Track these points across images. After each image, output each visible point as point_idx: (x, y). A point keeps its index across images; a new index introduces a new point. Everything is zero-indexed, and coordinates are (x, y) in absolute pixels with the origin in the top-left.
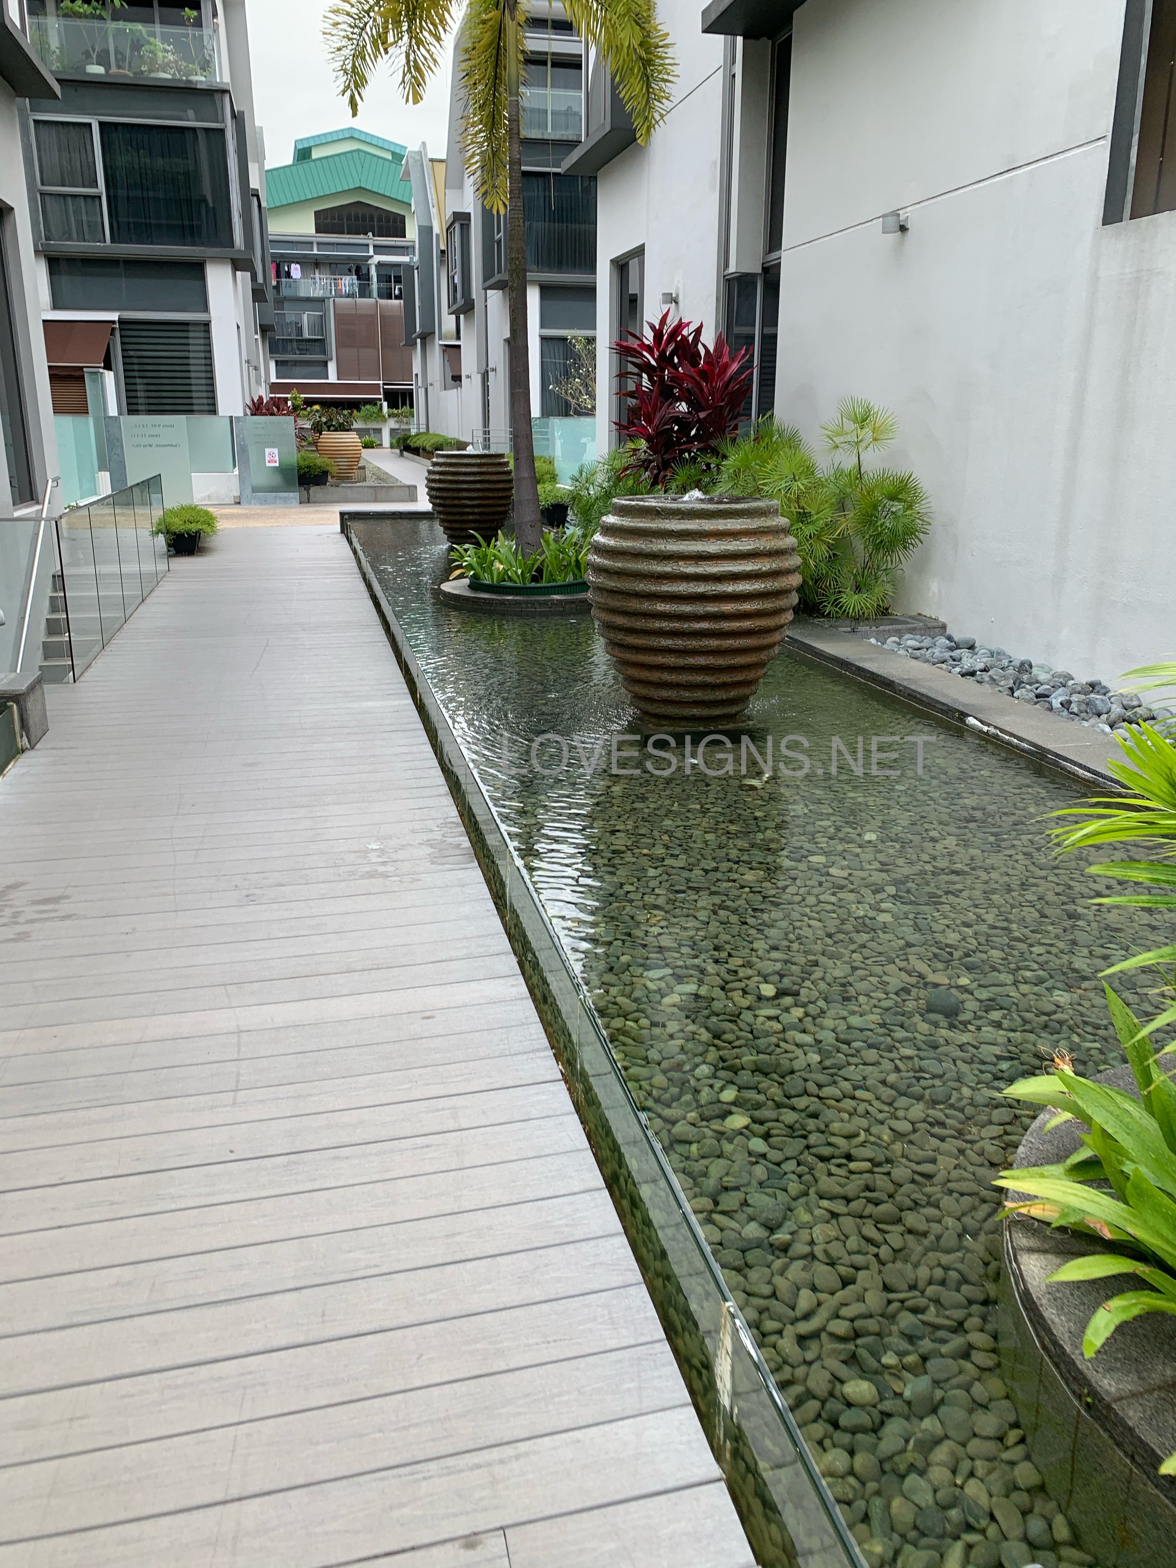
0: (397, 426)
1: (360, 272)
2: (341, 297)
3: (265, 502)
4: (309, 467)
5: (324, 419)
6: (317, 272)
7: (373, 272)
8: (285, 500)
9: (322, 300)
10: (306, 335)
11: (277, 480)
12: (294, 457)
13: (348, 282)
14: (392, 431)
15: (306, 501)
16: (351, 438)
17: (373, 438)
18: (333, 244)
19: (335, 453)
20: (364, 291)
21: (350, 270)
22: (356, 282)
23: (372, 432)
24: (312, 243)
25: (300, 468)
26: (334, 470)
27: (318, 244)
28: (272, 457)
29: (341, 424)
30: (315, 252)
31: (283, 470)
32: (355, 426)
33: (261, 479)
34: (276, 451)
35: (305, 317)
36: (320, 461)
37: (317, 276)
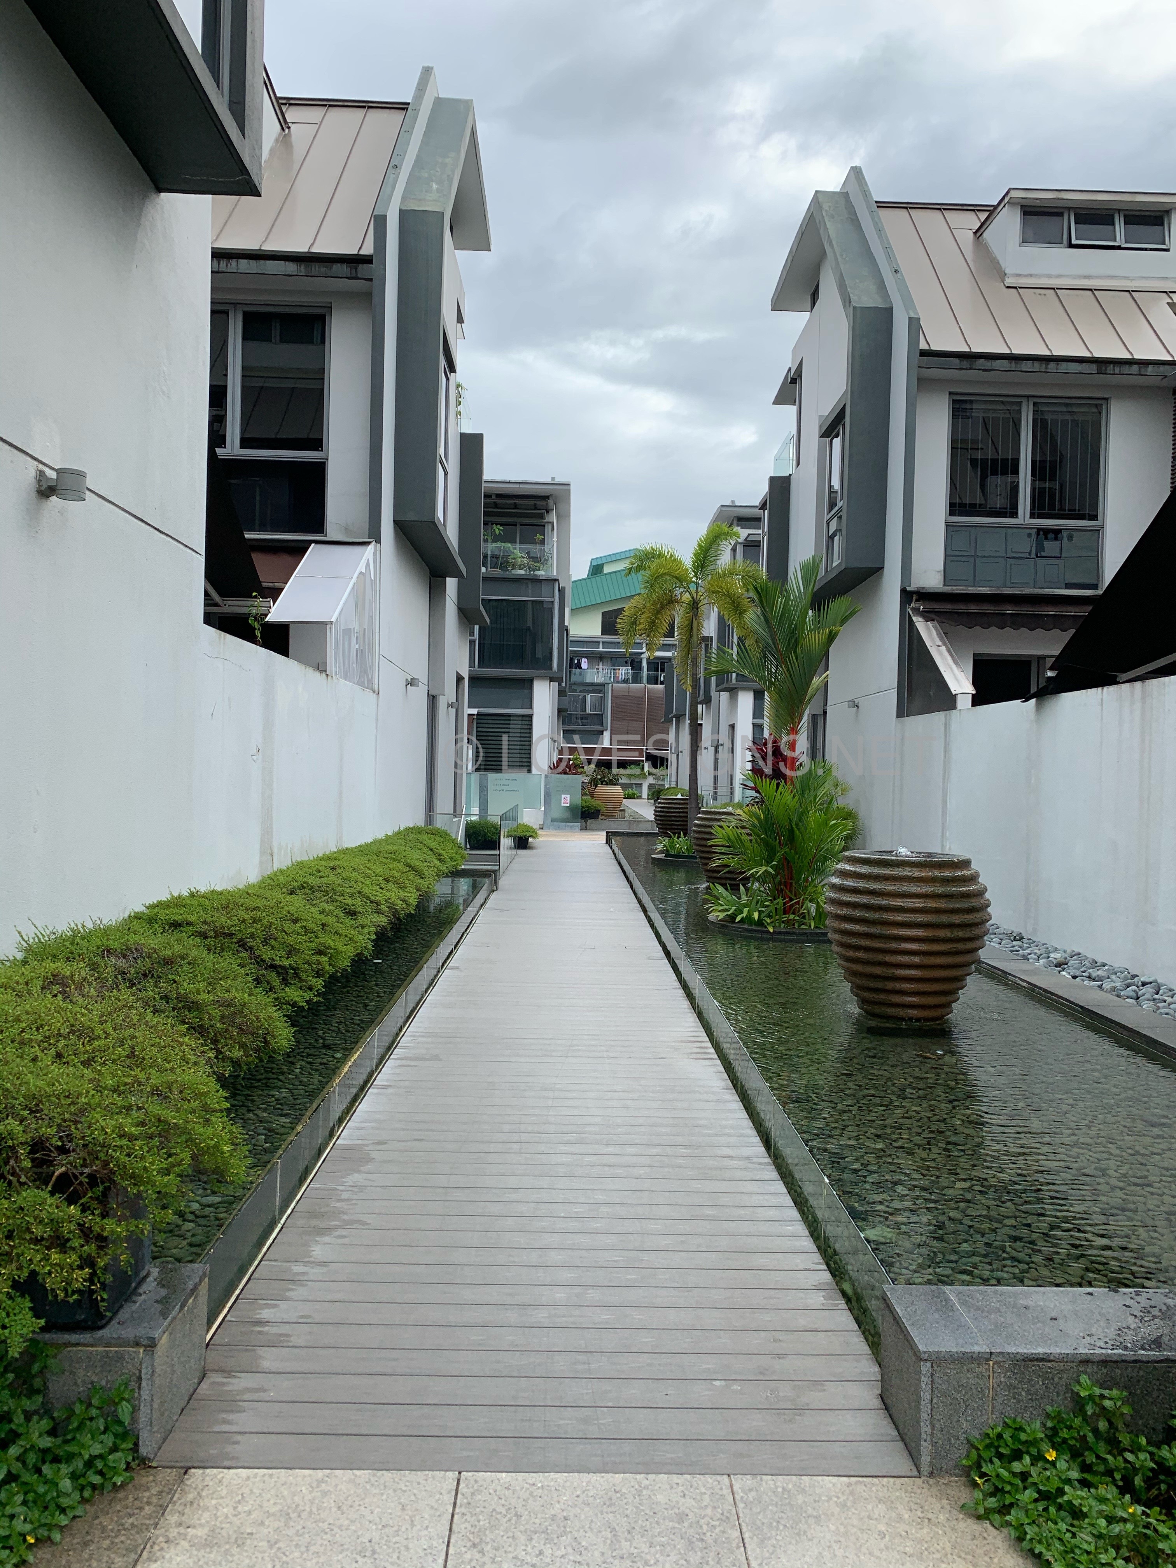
0: (654, 782)
1: (635, 664)
2: (618, 682)
3: (559, 828)
4: (588, 807)
5: (599, 777)
6: (601, 664)
7: (644, 664)
8: (571, 827)
9: (603, 685)
10: (588, 711)
11: (567, 815)
12: (578, 800)
13: (624, 672)
14: (650, 786)
15: (584, 829)
16: (617, 789)
17: (635, 791)
18: (614, 643)
19: (606, 799)
20: (637, 679)
21: (626, 662)
22: (630, 671)
23: (634, 786)
24: (598, 642)
25: (583, 807)
26: (603, 810)
27: (603, 643)
28: (566, 800)
29: (610, 780)
30: (601, 649)
31: (571, 809)
32: (620, 781)
33: (556, 813)
34: (568, 796)
35: (589, 698)
36: (596, 803)
37: (601, 667)
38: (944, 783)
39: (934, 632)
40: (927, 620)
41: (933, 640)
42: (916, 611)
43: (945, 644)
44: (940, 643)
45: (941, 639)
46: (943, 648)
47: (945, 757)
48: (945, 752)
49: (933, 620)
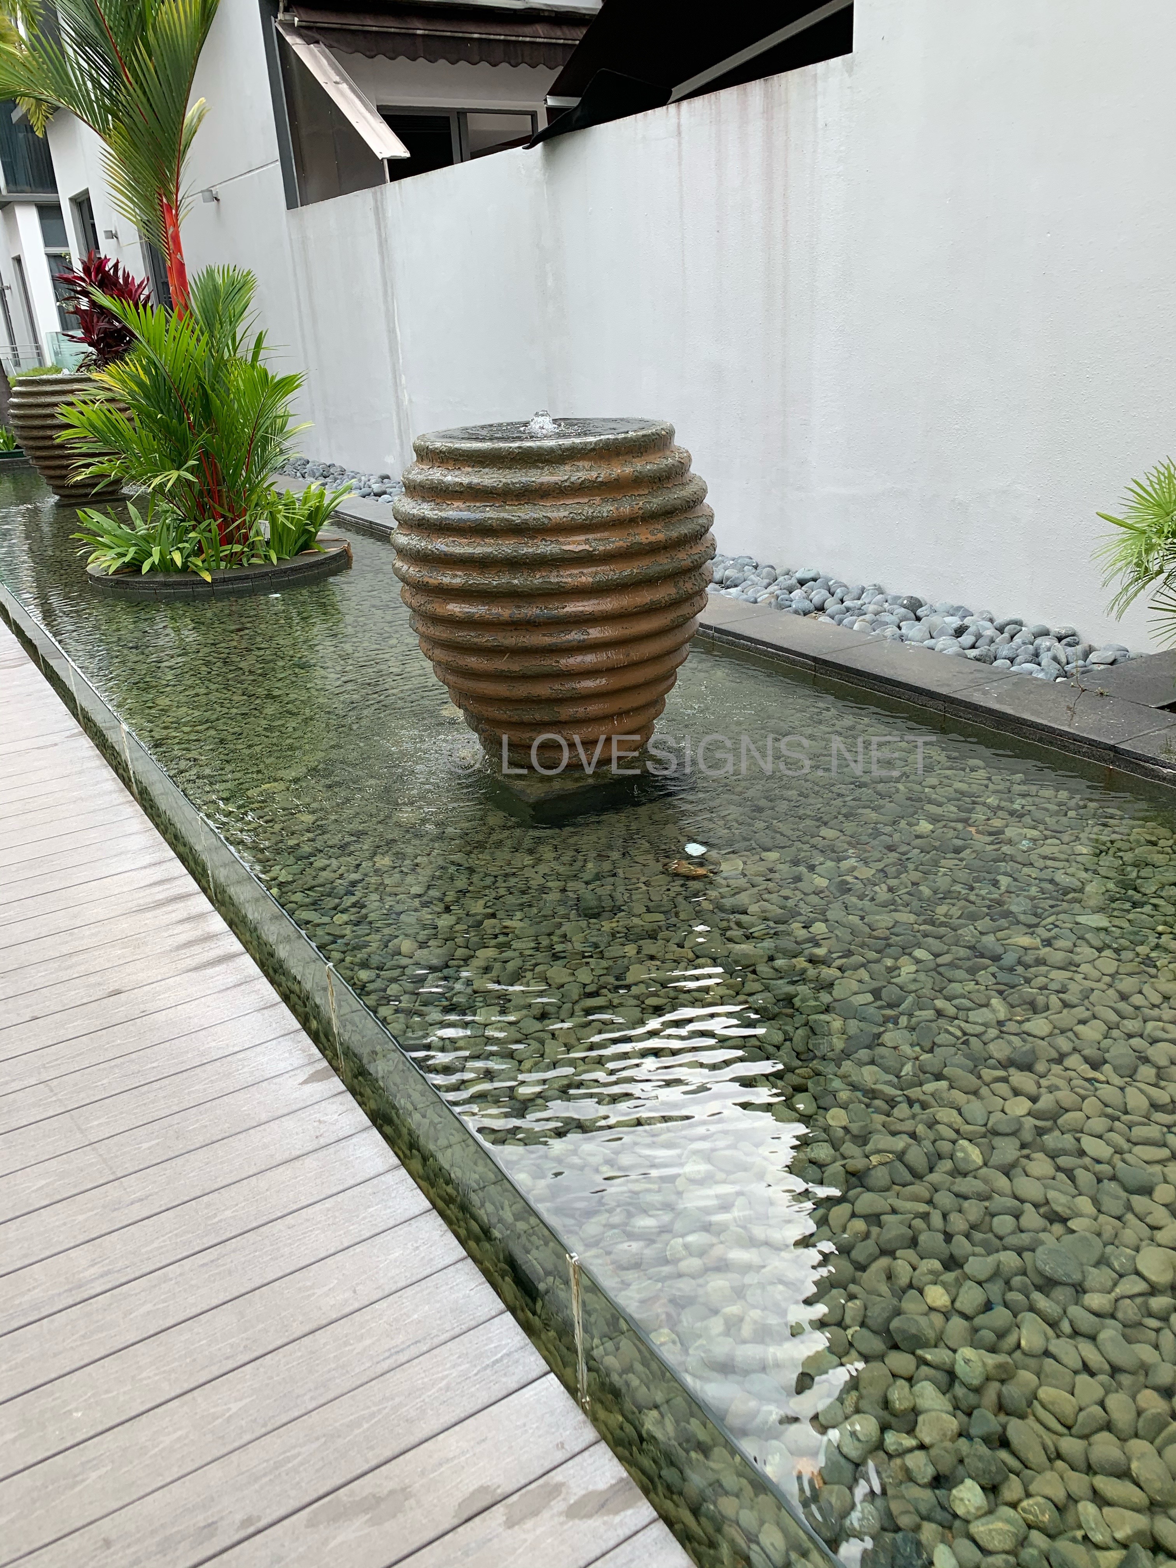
38: (386, 301)
39: (324, 62)
40: (309, 41)
41: (325, 73)
42: (289, 26)
43: (346, 81)
44: (337, 79)
45: (339, 73)
46: (344, 87)
47: (383, 261)
48: (382, 253)
49: (317, 42)
